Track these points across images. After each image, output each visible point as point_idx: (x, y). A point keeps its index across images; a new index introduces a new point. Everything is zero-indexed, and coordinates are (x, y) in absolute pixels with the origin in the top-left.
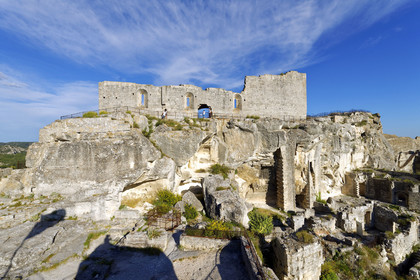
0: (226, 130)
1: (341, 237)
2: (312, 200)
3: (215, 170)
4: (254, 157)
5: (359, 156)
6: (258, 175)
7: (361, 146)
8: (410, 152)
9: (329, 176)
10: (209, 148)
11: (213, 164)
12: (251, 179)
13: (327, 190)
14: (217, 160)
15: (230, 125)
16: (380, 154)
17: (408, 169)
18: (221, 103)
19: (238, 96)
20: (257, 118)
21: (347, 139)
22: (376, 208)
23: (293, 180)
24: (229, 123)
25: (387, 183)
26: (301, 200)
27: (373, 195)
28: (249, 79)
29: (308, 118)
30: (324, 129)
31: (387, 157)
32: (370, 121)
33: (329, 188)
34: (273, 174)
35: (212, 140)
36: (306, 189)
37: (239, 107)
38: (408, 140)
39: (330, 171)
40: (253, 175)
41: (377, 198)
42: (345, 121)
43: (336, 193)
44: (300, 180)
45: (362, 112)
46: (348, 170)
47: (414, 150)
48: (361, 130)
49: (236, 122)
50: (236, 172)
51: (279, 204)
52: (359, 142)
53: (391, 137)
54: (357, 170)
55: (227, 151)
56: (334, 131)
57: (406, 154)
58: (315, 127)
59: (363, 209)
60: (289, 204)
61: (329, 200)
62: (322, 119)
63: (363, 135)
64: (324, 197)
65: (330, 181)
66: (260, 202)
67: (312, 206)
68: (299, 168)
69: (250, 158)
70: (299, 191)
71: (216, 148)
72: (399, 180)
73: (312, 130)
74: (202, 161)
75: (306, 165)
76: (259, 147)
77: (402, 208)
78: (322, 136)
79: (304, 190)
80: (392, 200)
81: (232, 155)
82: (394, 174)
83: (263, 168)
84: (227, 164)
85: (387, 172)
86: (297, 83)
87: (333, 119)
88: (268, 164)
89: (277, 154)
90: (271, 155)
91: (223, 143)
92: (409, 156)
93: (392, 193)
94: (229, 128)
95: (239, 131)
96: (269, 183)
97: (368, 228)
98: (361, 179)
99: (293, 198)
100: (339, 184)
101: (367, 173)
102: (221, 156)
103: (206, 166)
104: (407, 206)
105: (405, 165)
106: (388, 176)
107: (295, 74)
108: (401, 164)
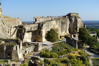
8: (16, 27)
17: (14, 37)
31: (4, 30)
38: (14, 20)
47: (17, 26)
53: (7, 17)
57: (14, 28)
72: (8, 44)
77: (9, 61)
80: (4, 57)
82: (6, 41)
85: (3, 40)
93: (5, 52)
105: (13, 35)
106: (3, 42)
108: (12, 34)
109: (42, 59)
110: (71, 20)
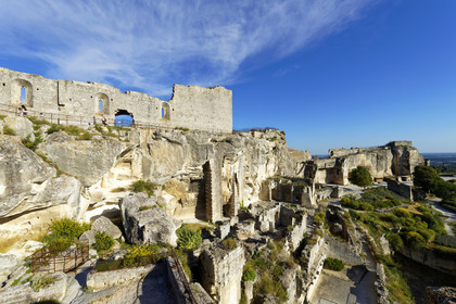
0: (152, 141)
1: (258, 237)
2: (237, 208)
3: (137, 187)
4: (183, 171)
5: (271, 166)
6: (187, 189)
7: (273, 158)
8: (303, 163)
9: (250, 185)
10: (130, 162)
11: (135, 180)
12: (180, 194)
13: (248, 198)
14: (140, 176)
15: (157, 136)
16: (285, 164)
17: (301, 175)
18: (146, 111)
19: (166, 105)
20: (186, 130)
21: (263, 152)
22: (282, 208)
23: (221, 191)
24: (155, 134)
25: (289, 186)
26: (227, 209)
27: (280, 198)
28: (178, 88)
29: (234, 132)
30: (246, 143)
31: (289, 166)
32: (279, 137)
33: (250, 196)
34: (202, 187)
35: (133, 153)
36: (231, 199)
37: (166, 117)
38: (301, 153)
39: (251, 181)
40: (182, 190)
41: (283, 200)
42: (261, 137)
43: (255, 200)
44: (227, 190)
45: (274, 129)
46: (264, 179)
47: (305, 161)
48: (272, 144)
49: (163, 133)
50: (164, 188)
51: (208, 216)
52: (271, 154)
53: (292, 150)
54: (270, 178)
55: (153, 165)
56: (253, 145)
57: (300, 163)
58: (239, 141)
59: (274, 210)
60: (217, 215)
61: (250, 207)
62: (245, 134)
63: (274, 148)
64: (246, 205)
65: (251, 189)
66: (189, 217)
67: (236, 213)
68: (225, 180)
69: (179, 172)
70: (226, 201)
71: (140, 161)
72: (296, 184)
73: (236, 144)
74: (120, 177)
75: (231, 177)
76: (188, 160)
77: (298, 206)
78: (244, 149)
79: (230, 200)
80: (292, 200)
81: (159, 170)
82: (293, 180)
83: (192, 181)
84: (152, 179)
85: (289, 178)
86: (224, 98)
87: (253, 134)
88: (197, 177)
89: (206, 167)
90: (201, 168)
91: (149, 157)
92: (302, 165)
93: (292, 195)
94: (156, 139)
95: (167, 143)
96: (198, 197)
97: (277, 226)
98: (273, 185)
99: (220, 209)
100: (257, 191)
101: (276, 181)
102: (145, 171)
103: (126, 183)
104: (300, 204)
105: (300, 172)
106: (290, 181)
107: (223, 89)
108: (298, 171)
109: (347, 210)
110: (395, 153)
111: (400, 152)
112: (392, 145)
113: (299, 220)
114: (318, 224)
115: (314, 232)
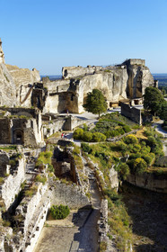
8: (29, 86)
17: (27, 104)
31: (8, 91)
38: (27, 72)
47: (31, 83)
53: (13, 68)
57: (26, 87)
72: (16, 116)
77: (19, 147)
80: (11, 140)
82: (13, 111)
85: (7, 109)
92: (28, 89)
93: (11, 132)
104: (23, 143)
105: (25, 100)
106: (8, 114)
109: (78, 144)
110: (130, 73)
111: (135, 71)
112: (127, 63)
113: (14, 167)
114: (40, 168)
115: (35, 180)
